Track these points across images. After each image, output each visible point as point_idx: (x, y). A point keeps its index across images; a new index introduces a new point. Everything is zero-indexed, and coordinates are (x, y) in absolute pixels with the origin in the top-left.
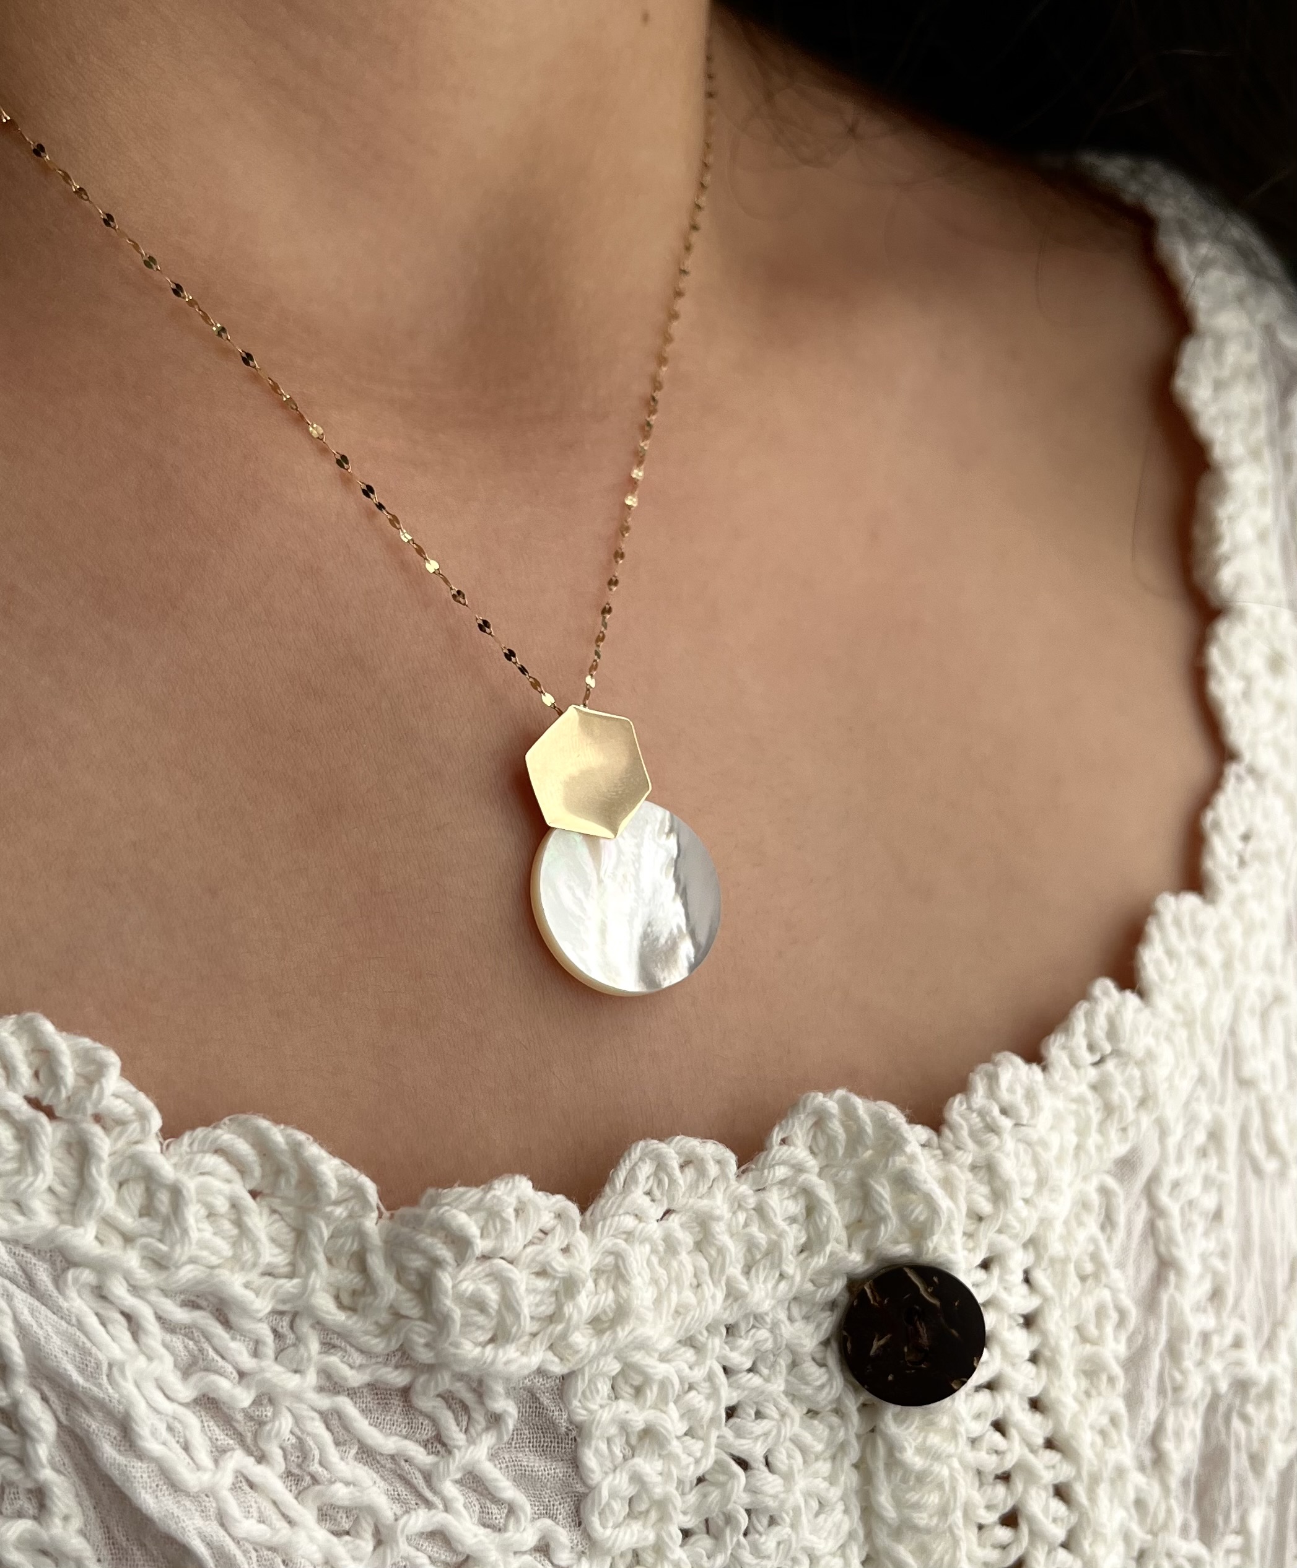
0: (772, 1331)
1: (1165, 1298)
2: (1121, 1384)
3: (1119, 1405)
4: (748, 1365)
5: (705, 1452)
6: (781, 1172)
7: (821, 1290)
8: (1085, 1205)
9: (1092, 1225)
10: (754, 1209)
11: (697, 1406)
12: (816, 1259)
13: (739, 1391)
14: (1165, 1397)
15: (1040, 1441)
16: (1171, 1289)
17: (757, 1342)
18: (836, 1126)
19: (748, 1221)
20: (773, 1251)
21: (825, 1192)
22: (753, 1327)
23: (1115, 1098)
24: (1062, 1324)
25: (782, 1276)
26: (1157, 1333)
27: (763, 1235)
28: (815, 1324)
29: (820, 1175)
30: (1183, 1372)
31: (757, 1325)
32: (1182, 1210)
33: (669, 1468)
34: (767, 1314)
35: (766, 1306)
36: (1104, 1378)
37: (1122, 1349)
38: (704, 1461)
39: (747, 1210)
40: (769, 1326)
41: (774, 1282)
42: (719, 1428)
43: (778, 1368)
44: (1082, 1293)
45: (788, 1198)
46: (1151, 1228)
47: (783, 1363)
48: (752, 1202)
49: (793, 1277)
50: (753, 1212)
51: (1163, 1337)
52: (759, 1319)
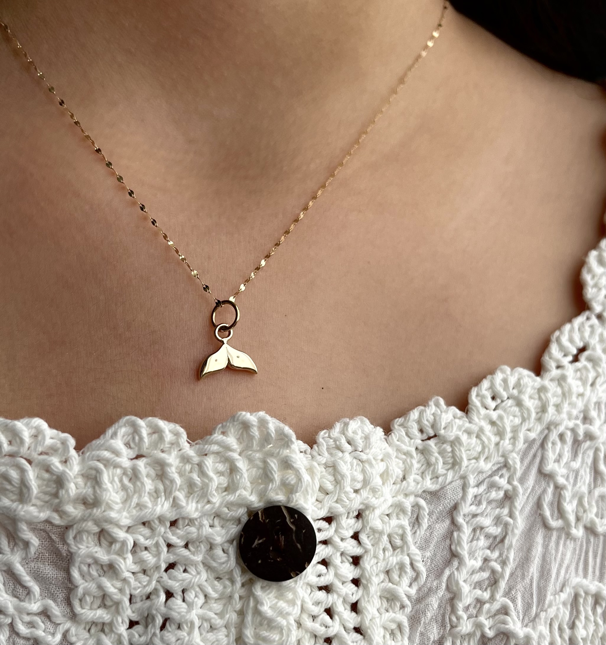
0: (198, 530)
3: (403, 620)
4: (183, 543)
5: (149, 582)
6: (215, 448)
7: (231, 513)
10: (198, 465)
11: (146, 559)
12: (230, 496)
13: (175, 556)
14: (445, 629)
15: (352, 626)
17: (188, 533)
18: (255, 432)
19: (193, 470)
20: (205, 488)
21: (242, 464)
22: (188, 525)
25: (209, 502)
27: (199, 479)
28: (226, 531)
29: (240, 454)
30: (457, 618)
31: (190, 523)
33: (124, 588)
34: (196, 519)
35: (195, 515)
36: (399, 604)
37: (414, 592)
38: (147, 588)
39: (192, 464)
40: (197, 527)
41: (203, 504)
42: (159, 572)
43: (199, 549)
45: (220, 462)
46: (450, 534)
47: (203, 548)
48: (196, 459)
49: (215, 503)
50: (196, 466)
52: (192, 521)
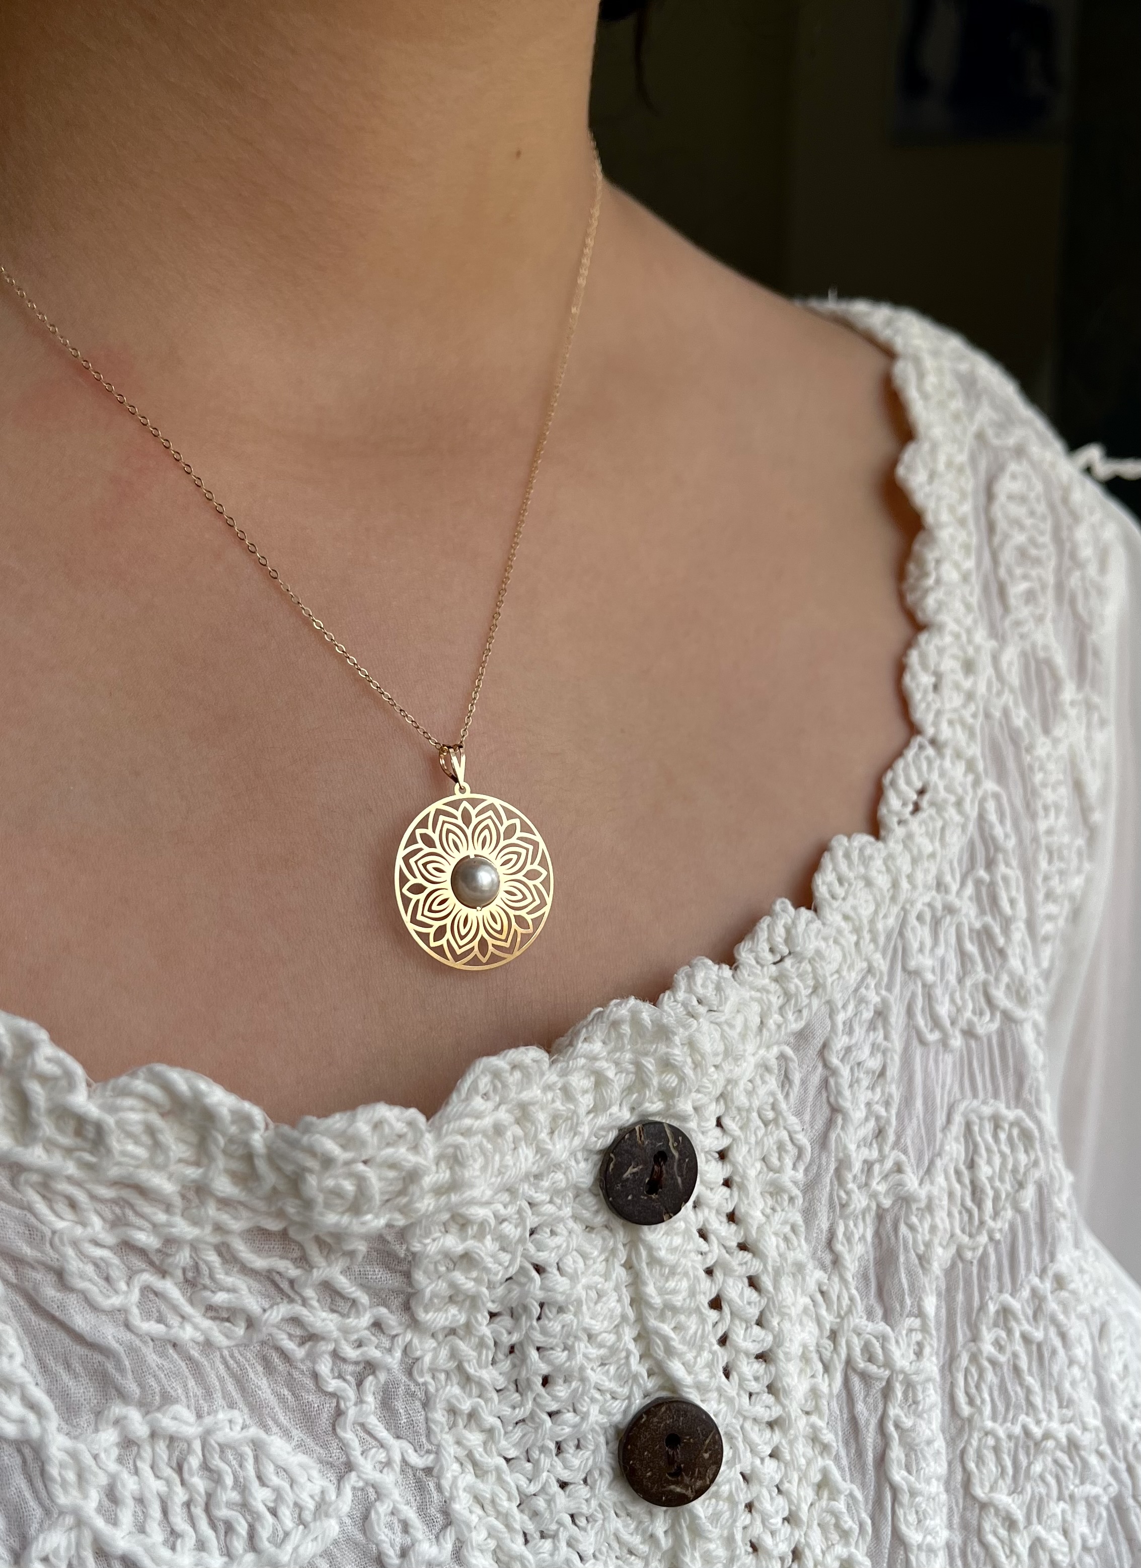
1: (833, 1136)
2: (800, 1201)
3: (799, 1219)
4: (548, 1198)
5: (512, 1261)
6: (581, 1062)
8: (767, 1069)
9: (773, 1083)
10: (560, 1089)
12: (600, 1119)
13: (540, 1218)
14: (834, 1212)
15: (734, 1244)
16: (839, 1130)
18: (626, 1028)
19: (555, 1098)
23: (792, 988)
24: (748, 1158)
25: (576, 1134)
26: (828, 1163)
27: (563, 1108)
30: (848, 1193)
32: (852, 1070)
33: (482, 1276)
36: (786, 1197)
37: (800, 1175)
38: (511, 1268)
39: (554, 1090)
41: (571, 1139)
42: (523, 1244)
44: (766, 1134)
45: (586, 1078)
46: (825, 1083)
48: (558, 1085)
49: (583, 1134)
50: (558, 1091)
51: (833, 1166)
